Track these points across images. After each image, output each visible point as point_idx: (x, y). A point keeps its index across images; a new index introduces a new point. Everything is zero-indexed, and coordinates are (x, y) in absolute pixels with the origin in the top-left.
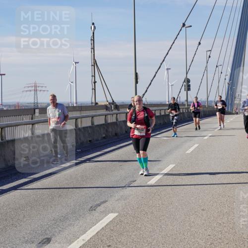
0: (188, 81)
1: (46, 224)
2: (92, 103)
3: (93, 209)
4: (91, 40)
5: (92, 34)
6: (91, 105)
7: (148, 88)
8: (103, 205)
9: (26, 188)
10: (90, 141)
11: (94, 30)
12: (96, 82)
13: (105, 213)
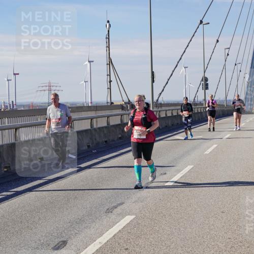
0: (206, 79)
1: (62, 226)
2: (107, 103)
3: (109, 211)
4: (107, 38)
5: (107, 33)
6: (106, 104)
7: (164, 87)
8: (119, 208)
9: (41, 189)
10: (106, 142)
11: (109, 28)
12: (111, 81)
13: (122, 215)
